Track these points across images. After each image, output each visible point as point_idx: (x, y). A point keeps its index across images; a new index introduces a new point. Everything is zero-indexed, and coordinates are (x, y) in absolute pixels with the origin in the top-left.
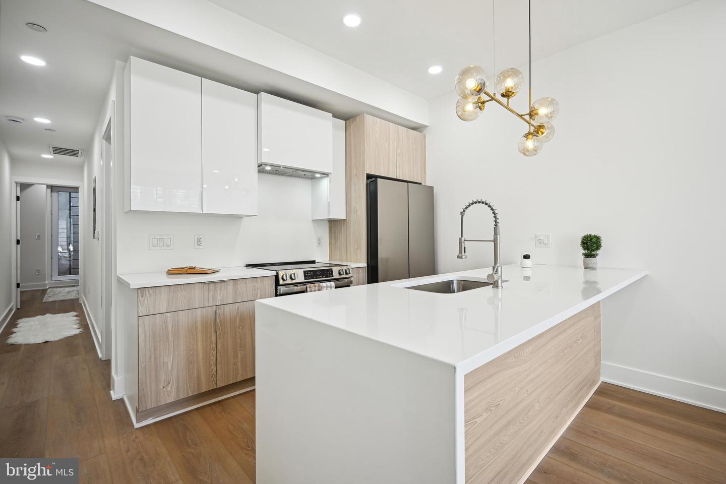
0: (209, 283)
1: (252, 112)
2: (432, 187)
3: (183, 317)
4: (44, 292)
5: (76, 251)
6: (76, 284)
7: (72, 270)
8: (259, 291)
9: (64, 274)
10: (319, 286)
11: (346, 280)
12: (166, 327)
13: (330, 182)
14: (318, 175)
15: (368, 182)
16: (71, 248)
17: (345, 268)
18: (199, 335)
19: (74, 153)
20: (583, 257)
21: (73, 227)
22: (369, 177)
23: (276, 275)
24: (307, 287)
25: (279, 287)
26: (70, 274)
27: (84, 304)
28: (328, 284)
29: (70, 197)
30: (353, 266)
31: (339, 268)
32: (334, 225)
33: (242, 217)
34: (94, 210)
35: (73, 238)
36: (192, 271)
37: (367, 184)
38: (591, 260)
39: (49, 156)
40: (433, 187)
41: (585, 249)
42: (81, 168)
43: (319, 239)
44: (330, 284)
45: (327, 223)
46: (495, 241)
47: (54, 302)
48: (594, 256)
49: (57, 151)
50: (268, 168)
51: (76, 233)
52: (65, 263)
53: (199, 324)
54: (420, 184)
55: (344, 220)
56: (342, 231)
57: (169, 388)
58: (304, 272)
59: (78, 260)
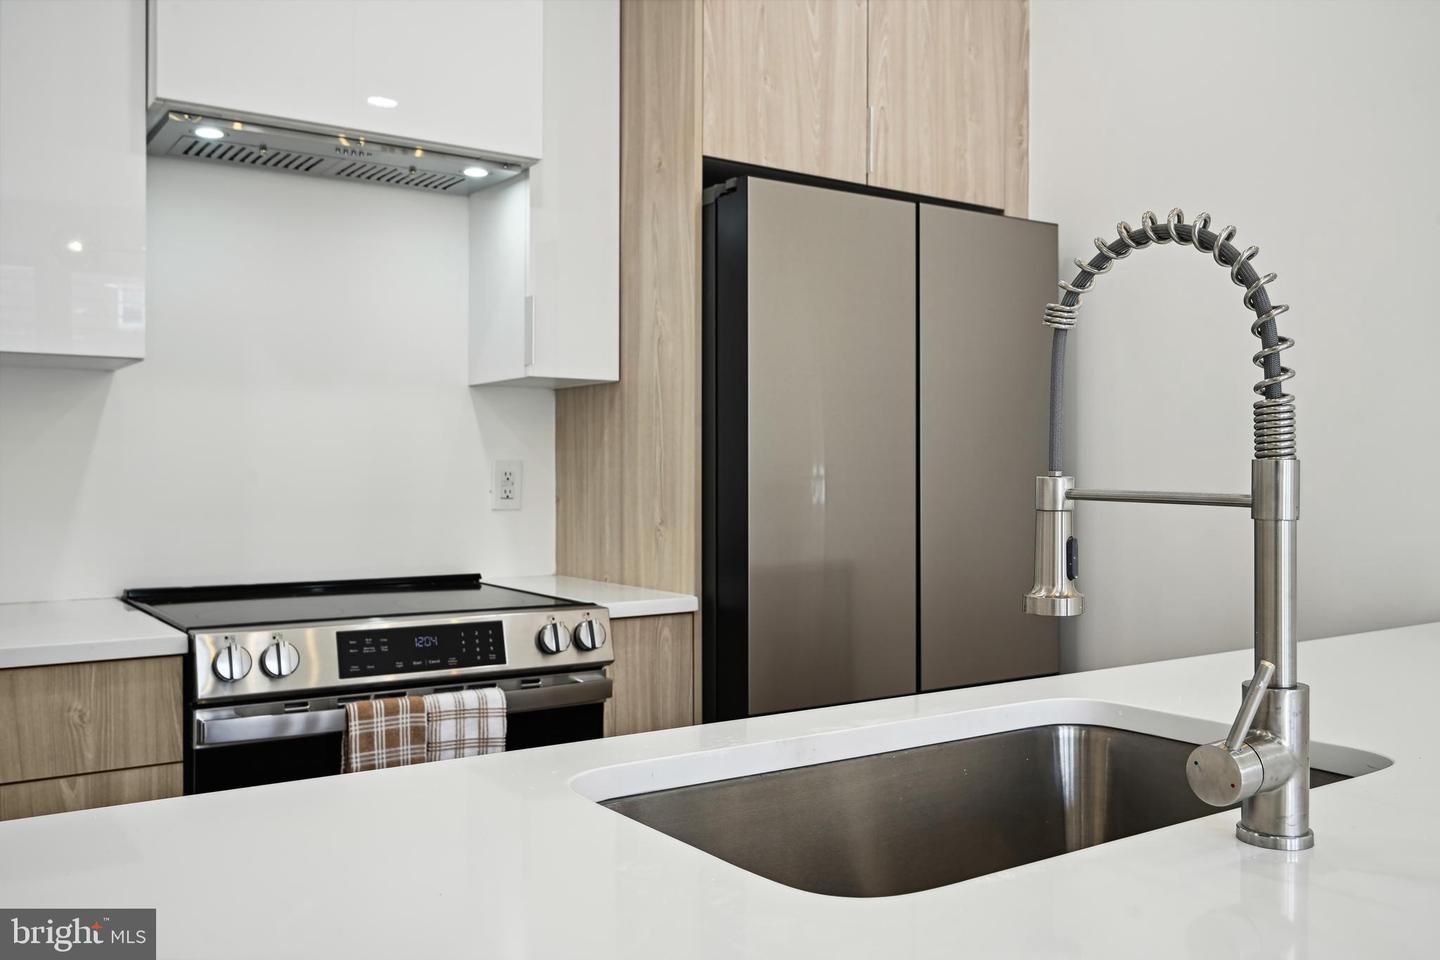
2: (1053, 228)
8: (89, 730)
10: (417, 708)
11: (580, 678)
13: (536, 202)
14: (475, 172)
15: (712, 200)
17: (568, 619)
22: (717, 172)
23: (185, 650)
24: (347, 715)
25: (200, 715)
28: (470, 697)
30: (619, 608)
31: (541, 619)
32: (575, 407)
33: (110, 371)
37: (705, 208)
40: (1056, 225)
43: (507, 477)
44: (482, 701)
45: (549, 406)
46: (1260, 503)
50: (209, 133)
54: (999, 212)
55: (613, 384)
56: (606, 438)
58: (342, 637)
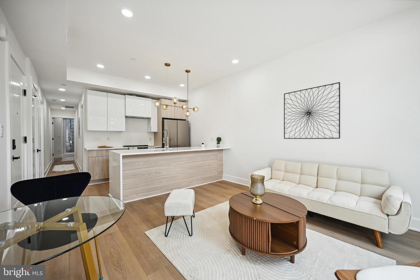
0: (108, 150)
1: (124, 101)
3: (100, 158)
4: (61, 158)
5: (73, 143)
6: (73, 156)
7: (72, 150)
9: (69, 152)
12: (96, 161)
16: (71, 142)
18: (105, 163)
19: (73, 107)
20: (216, 144)
21: (72, 133)
23: (128, 148)
26: (71, 152)
27: (76, 162)
29: (71, 121)
32: (155, 133)
34: (79, 128)
35: (72, 138)
36: (105, 147)
38: (218, 144)
39: (63, 108)
41: (217, 141)
42: (75, 112)
43: (150, 138)
45: (154, 133)
47: (66, 161)
48: (219, 143)
49: (66, 107)
50: (129, 117)
51: (73, 136)
52: (69, 148)
53: (105, 160)
54: (185, 120)
55: (157, 132)
56: (157, 136)
57: (97, 176)
59: (74, 146)
